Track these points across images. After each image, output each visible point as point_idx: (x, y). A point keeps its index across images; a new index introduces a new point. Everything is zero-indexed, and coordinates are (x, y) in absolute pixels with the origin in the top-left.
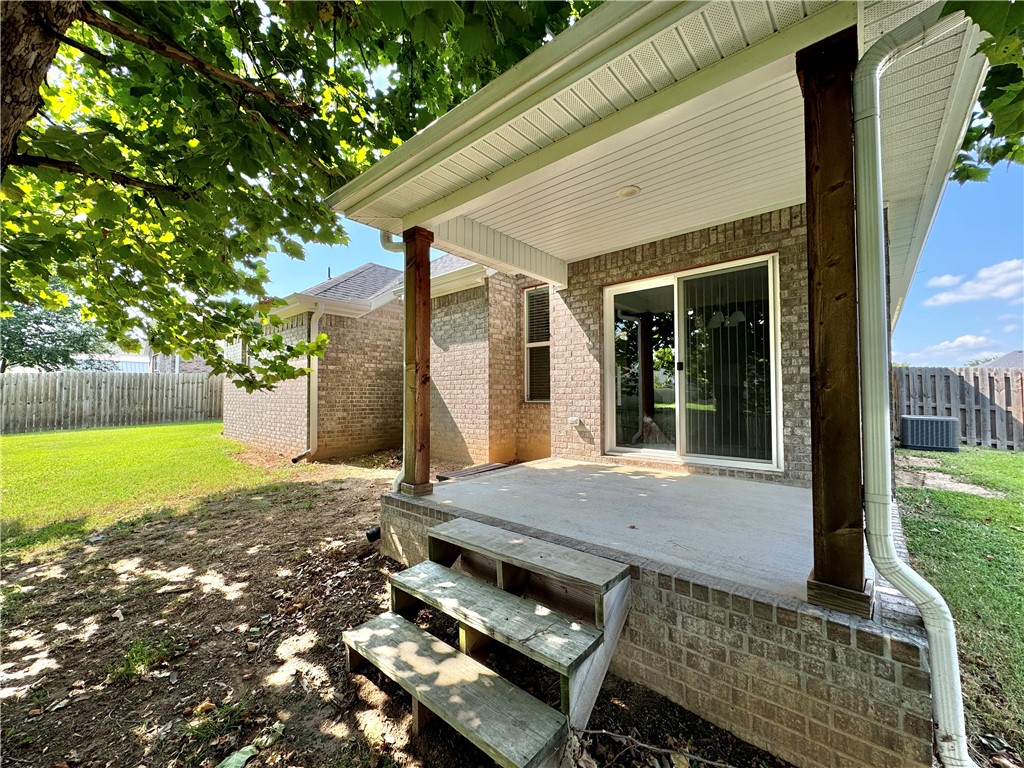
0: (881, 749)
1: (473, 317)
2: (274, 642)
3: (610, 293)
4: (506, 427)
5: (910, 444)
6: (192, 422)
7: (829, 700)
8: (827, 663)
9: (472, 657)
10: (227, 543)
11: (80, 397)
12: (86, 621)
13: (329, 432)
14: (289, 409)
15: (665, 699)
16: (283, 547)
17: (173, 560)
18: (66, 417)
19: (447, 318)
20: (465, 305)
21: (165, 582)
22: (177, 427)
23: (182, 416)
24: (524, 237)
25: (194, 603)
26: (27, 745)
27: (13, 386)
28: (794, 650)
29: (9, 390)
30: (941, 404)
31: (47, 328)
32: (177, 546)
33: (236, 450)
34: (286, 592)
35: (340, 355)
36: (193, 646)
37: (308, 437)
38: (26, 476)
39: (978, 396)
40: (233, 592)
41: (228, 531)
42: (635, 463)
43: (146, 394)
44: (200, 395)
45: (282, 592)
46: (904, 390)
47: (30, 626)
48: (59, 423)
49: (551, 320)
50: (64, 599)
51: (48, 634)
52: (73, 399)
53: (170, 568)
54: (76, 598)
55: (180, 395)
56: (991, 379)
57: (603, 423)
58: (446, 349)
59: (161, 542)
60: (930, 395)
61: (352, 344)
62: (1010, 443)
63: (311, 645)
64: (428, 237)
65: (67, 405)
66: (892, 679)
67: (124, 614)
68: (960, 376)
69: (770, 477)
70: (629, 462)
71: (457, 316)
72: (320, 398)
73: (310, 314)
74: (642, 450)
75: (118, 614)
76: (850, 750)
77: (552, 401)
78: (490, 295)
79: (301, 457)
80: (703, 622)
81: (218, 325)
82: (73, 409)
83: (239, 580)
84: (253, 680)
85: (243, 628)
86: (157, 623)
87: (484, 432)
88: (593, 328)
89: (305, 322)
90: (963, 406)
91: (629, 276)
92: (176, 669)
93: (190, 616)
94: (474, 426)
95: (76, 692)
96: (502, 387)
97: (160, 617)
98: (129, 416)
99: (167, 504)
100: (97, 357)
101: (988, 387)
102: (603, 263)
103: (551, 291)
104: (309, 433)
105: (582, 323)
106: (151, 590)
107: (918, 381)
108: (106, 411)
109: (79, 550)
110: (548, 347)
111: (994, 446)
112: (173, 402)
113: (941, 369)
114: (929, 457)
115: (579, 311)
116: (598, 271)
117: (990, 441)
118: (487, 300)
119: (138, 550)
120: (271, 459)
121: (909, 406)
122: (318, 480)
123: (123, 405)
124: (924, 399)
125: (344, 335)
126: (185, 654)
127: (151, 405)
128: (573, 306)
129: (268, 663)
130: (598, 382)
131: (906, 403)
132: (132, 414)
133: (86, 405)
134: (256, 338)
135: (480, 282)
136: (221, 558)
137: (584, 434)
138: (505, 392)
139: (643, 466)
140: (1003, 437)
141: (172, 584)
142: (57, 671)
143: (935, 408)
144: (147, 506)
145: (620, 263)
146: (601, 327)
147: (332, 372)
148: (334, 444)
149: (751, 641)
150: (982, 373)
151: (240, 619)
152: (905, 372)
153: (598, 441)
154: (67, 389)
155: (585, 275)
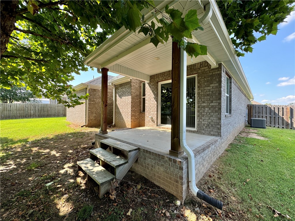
0: (176, 183)
1: (128, 90)
2: (64, 164)
3: (160, 84)
4: (136, 119)
5: (252, 126)
6: (60, 117)
7: (168, 174)
8: (168, 166)
9: (102, 166)
10: (59, 145)
11: (31, 110)
12: (24, 159)
13: (91, 120)
14: (81, 113)
15: (144, 177)
16: (72, 146)
17: (45, 148)
18: (27, 115)
19: (121, 90)
20: (126, 86)
21: (43, 152)
22: (55, 118)
23: (57, 115)
24: (136, 69)
25: (48, 157)
26: (8, 180)
27: (13, 106)
28: (164, 164)
29: (12, 107)
30: (264, 115)
31: (23, 91)
32: (48, 145)
33: (68, 124)
34: (70, 155)
35: (95, 99)
36: (46, 165)
37: (86, 121)
38: (15, 129)
39: (275, 113)
40: (58, 155)
41: (61, 142)
42: (164, 128)
43: (48, 109)
44: (62, 110)
45: (69, 155)
46: (254, 111)
47: (12, 160)
48: (25, 116)
49: (146, 91)
50: (20, 155)
51: (15, 161)
52: (29, 110)
53: (45, 149)
54: (23, 155)
55: (57, 110)
56: (278, 108)
57: (157, 118)
58: (121, 98)
59: (44, 144)
60: (261, 112)
61: (98, 96)
62: (283, 126)
63: (72, 165)
64: (107, 70)
65: (27, 112)
66: (177, 169)
67: (32, 158)
68: (270, 107)
69: (194, 132)
70: (163, 128)
71: (124, 89)
72: (89, 110)
73: (86, 88)
74: (167, 125)
75: (31, 158)
76: (171, 184)
77: (146, 112)
78: (132, 84)
79: (83, 126)
80: (150, 159)
81: (60, 91)
82: (29, 113)
83: (59, 152)
84: (58, 171)
85: (58, 162)
86: (39, 160)
87: (130, 120)
88: (155, 93)
89: (85, 90)
90: (270, 116)
91: (164, 79)
92: (41, 169)
93: (47, 159)
94: (127, 118)
95: (19, 172)
96: (135, 108)
97: (40, 159)
98: (43, 115)
99: (48, 136)
100: (36, 99)
101: (277, 111)
102: (158, 76)
103: (146, 83)
104: (86, 120)
105: (153, 91)
106: (40, 154)
107: (258, 108)
108: (37, 114)
109: (25, 145)
110: (145, 98)
111: (279, 127)
112: (55, 111)
113: (264, 105)
114: (256, 130)
115: (152, 88)
116: (157, 78)
117: (277, 126)
118: (131, 85)
119: (38, 146)
120: (77, 126)
121: (255, 116)
122: (86, 131)
123: (42, 112)
124: (260, 114)
125: (96, 94)
126: (44, 166)
127: (49, 112)
128: (151, 87)
129: (61, 168)
130: (156, 107)
131: (255, 115)
132: (44, 114)
133: (32, 112)
134: (70, 94)
135: (129, 80)
136: (57, 148)
137: (153, 121)
138: (136, 110)
139: (166, 129)
140: (281, 125)
141: (44, 153)
142: (16, 168)
143: (263, 116)
144: (43, 136)
145: (162, 76)
146: (157, 93)
147: (92, 104)
148: (93, 123)
149: (157, 163)
150: (276, 107)
151: (58, 160)
152: (255, 106)
153: (156, 122)
154: (27, 108)
155: (154, 79)
